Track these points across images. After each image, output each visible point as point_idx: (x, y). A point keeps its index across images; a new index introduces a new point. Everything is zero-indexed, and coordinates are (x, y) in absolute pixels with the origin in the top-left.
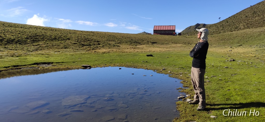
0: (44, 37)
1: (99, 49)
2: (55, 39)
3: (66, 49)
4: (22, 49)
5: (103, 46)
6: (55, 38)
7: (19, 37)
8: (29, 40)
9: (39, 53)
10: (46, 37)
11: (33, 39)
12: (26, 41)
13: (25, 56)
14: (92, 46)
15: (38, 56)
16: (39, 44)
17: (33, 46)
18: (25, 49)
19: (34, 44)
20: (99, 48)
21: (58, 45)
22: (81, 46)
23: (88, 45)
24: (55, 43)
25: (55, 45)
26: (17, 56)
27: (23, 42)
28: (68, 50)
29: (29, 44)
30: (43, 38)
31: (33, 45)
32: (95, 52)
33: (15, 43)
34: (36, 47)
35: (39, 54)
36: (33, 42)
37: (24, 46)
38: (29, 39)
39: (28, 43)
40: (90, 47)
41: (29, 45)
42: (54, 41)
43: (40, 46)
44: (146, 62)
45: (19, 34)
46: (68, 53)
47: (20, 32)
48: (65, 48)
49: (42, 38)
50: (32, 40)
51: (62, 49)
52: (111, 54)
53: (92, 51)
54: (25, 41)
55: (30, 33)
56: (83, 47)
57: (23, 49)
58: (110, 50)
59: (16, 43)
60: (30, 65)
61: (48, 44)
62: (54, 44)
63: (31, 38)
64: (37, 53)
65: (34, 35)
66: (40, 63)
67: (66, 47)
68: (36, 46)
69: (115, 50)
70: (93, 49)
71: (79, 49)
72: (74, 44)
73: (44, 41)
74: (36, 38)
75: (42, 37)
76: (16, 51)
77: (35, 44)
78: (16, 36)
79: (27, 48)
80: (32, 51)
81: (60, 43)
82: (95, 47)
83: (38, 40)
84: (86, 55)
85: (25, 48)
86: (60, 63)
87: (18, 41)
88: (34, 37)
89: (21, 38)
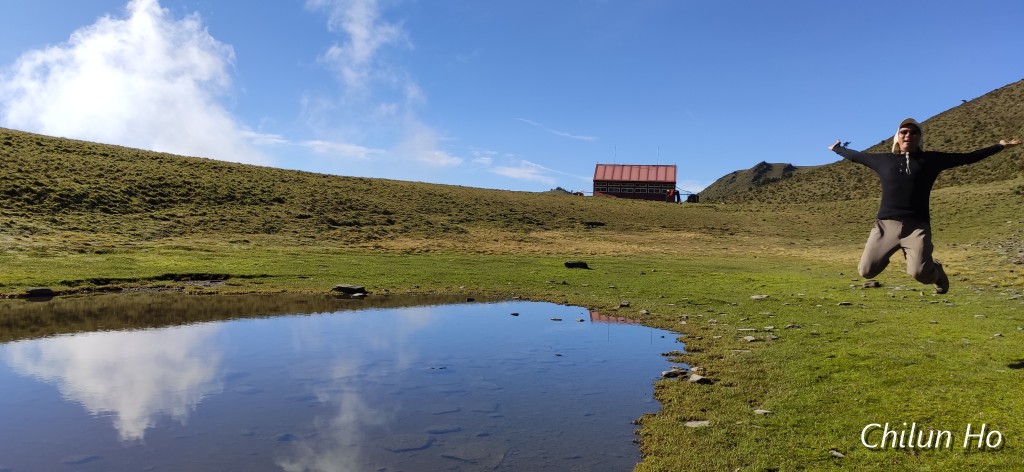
0: (190, 190)
1: (392, 238)
2: (231, 198)
3: (269, 233)
4: (116, 230)
5: (405, 231)
6: (230, 196)
7: (100, 189)
8: (135, 201)
9: (174, 244)
10: (198, 190)
11: (149, 196)
12: (126, 203)
13: (127, 252)
14: (364, 228)
15: (171, 255)
16: (173, 216)
17: (152, 221)
18: (124, 230)
19: (155, 213)
20: (392, 234)
21: (242, 221)
22: (325, 226)
23: (350, 224)
24: (230, 211)
25: (231, 220)
26: (99, 253)
27: (117, 205)
28: (278, 237)
29: (137, 212)
30: (187, 194)
31: (152, 217)
32: (377, 247)
33: (87, 208)
34: (164, 222)
35: (177, 247)
36: (153, 208)
37: (120, 218)
38: (135, 195)
39: (135, 208)
40: (360, 231)
41: (137, 215)
42: (227, 204)
43: (179, 222)
44: (564, 283)
45: (100, 176)
46: (281, 248)
47: (101, 169)
48: (268, 231)
49: (183, 195)
50: (147, 198)
51: (255, 232)
52: (434, 257)
53: (365, 245)
54: (122, 201)
55: (138, 175)
56: (335, 229)
57: (118, 230)
58: (431, 242)
59: (93, 206)
60: (150, 279)
61: (205, 214)
62: (228, 217)
63: (143, 193)
64: (168, 244)
65: (156, 182)
66: (183, 276)
67: (272, 228)
68: (165, 219)
69: (448, 243)
70: (369, 238)
71: (317, 235)
72: (301, 217)
73: (193, 206)
74: (161, 194)
75: (182, 191)
76: (93, 235)
77: (157, 212)
78: (89, 183)
79: (131, 227)
80: (149, 235)
81: (249, 212)
82: (377, 232)
83: (171, 201)
84: (345, 258)
85: (126, 226)
86: (254, 277)
87: (98, 199)
88: (155, 191)
89: (109, 191)
